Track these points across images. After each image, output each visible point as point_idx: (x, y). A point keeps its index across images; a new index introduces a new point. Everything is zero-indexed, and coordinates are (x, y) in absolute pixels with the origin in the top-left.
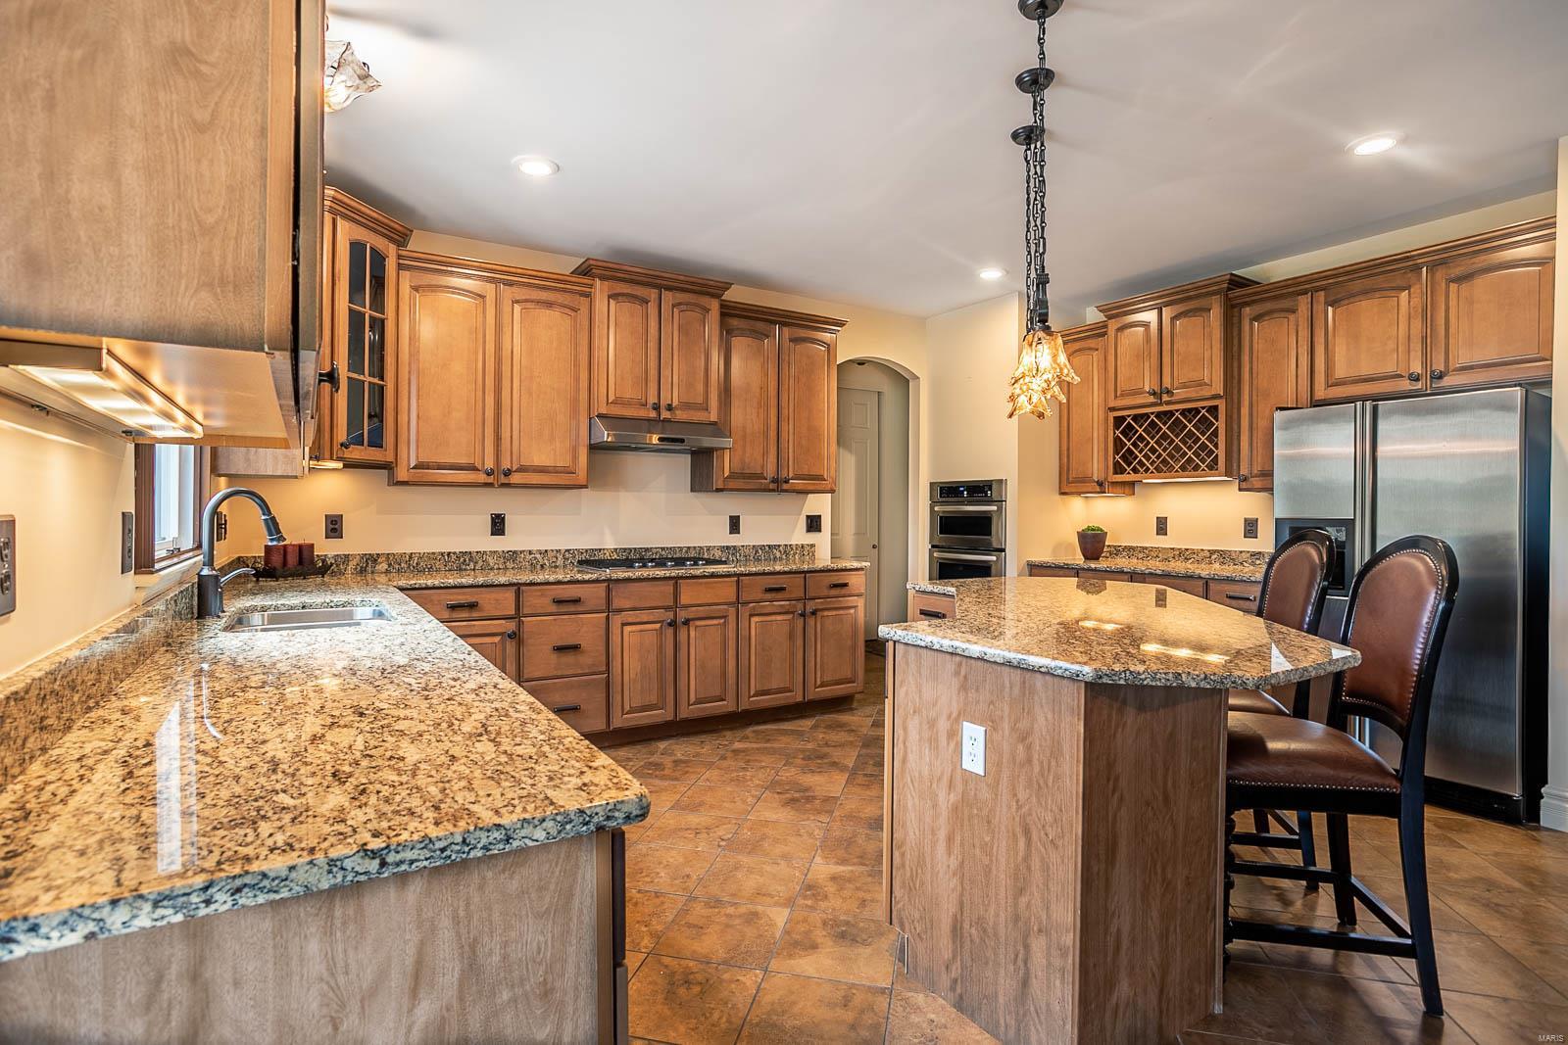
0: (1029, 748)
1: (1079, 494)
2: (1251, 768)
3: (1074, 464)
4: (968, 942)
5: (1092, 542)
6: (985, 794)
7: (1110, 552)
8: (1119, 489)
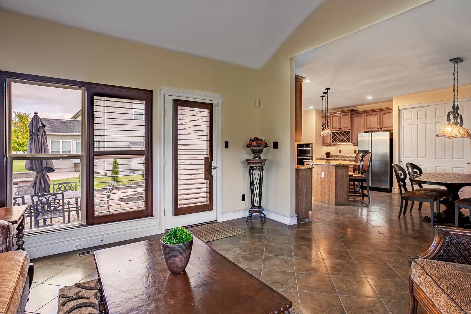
0: (329, 173)
1: (325, 146)
2: (351, 178)
3: (325, 141)
4: (322, 195)
5: (328, 155)
6: (324, 179)
7: (331, 157)
8: (333, 145)
